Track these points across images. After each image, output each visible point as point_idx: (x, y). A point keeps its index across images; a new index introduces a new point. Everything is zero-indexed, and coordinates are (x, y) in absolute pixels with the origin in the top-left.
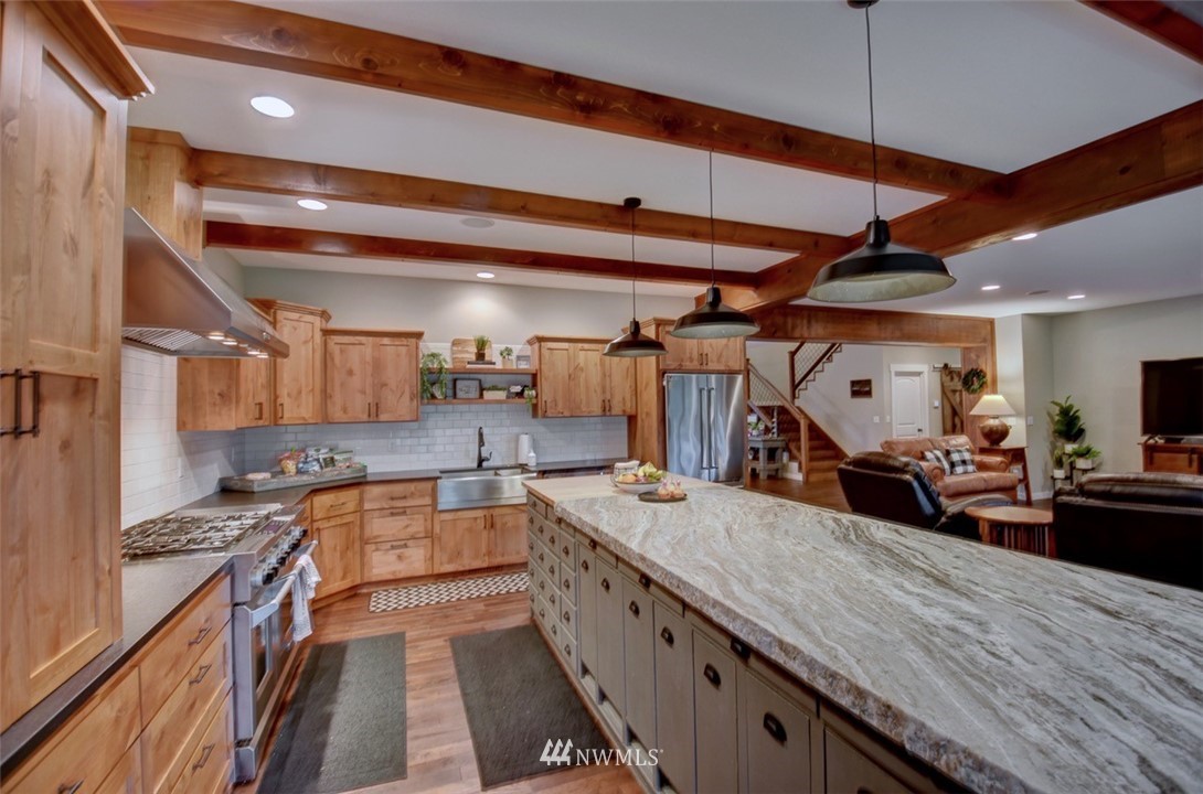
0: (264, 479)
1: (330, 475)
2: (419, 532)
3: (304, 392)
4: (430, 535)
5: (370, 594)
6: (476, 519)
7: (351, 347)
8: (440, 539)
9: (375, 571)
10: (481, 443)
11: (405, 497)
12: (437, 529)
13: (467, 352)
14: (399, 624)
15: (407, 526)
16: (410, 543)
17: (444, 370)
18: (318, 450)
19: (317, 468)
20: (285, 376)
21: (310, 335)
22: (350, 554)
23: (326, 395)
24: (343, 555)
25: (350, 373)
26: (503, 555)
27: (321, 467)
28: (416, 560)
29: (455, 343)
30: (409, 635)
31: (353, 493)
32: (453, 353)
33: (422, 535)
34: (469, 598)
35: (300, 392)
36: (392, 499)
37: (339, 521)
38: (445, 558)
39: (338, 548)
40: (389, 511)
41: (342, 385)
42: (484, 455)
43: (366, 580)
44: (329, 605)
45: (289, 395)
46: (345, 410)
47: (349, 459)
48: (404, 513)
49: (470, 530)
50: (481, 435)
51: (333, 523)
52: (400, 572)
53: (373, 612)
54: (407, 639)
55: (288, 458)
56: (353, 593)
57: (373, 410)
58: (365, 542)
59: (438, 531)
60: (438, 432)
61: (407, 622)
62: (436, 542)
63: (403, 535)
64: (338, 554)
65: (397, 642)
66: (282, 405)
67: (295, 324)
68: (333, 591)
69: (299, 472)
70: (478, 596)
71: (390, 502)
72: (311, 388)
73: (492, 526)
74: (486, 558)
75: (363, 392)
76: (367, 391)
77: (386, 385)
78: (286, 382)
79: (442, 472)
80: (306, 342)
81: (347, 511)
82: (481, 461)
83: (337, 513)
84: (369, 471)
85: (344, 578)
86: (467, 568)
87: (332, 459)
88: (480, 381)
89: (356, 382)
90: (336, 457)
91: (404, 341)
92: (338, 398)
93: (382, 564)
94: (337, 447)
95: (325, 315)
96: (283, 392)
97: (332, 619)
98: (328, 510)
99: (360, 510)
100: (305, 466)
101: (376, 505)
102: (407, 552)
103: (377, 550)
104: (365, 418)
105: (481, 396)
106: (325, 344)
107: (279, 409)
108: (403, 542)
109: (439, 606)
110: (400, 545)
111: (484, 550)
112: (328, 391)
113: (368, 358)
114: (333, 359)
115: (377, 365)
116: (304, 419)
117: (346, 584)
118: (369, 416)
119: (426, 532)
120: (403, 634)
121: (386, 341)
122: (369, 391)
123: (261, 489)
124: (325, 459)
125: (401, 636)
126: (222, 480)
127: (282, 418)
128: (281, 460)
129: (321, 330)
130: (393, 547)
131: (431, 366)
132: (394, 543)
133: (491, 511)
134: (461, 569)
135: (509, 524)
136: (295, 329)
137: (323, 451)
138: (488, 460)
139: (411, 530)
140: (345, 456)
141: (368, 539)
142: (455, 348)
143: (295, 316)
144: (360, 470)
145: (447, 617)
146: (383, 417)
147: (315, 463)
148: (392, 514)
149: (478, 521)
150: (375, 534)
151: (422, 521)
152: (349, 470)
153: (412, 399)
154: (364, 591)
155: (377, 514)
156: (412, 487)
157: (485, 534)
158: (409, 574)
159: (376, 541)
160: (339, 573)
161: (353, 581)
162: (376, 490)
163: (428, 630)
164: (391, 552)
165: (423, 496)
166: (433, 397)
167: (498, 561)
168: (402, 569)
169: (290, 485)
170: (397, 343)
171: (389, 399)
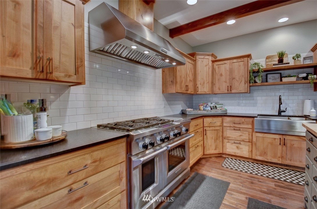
0: (190, 111)
1: (213, 112)
2: (246, 139)
3: (205, 83)
4: (251, 141)
5: (225, 158)
6: (275, 139)
7: (221, 65)
8: (256, 144)
9: (228, 150)
10: (281, 103)
11: (240, 124)
12: (254, 139)
13: (274, 61)
14: (230, 177)
15: (241, 136)
16: (242, 143)
17: (260, 70)
18: (212, 103)
19: (210, 109)
20: (199, 77)
21: (208, 63)
22: (218, 141)
23: (213, 84)
24: (215, 141)
25: (221, 75)
26: (291, 161)
27: (211, 109)
28: (244, 151)
29: (268, 58)
30: (231, 186)
31: (220, 119)
32: (266, 62)
33: (248, 141)
34: (267, 177)
35: (204, 83)
36: (234, 123)
37: (214, 128)
38: (258, 153)
39: (213, 138)
40: (234, 128)
41: (219, 80)
42: (282, 109)
43: (224, 152)
44: (210, 157)
45: (200, 84)
46: (219, 89)
47: (222, 107)
48: (239, 130)
49: (272, 144)
50: (280, 99)
51: (211, 129)
52: (237, 153)
53: (223, 166)
54: (230, 187)
55: (202, 105)
56: (220, 155)
57: (229, 88)
58: (223, 138)
59: (255, 141)
60: (259, 98)
61: (233, 178)
62: (253, 145)
63: (239, 139)
64: (213, 140)
65: (224, 186)
66: (198, 87)
67: (202, 60)
68: (211, 153)
69: (204, 110)
70: (273, 178)
71: (234, 124)
72: (208, 81)
73: (284, 145)
74: (280, 159)
75: (226, 82)
76: (227, 82)
77: (234, 78)
78: (199, 79)
79: (258, 115)
80: (206, 66)
81: (217, 125)
82: (280, 112)
83: (213, 125)
84: (228, 112)
85: (215, 149)
86: (270, 161)
87: (216, 106)
88: (281, 74)
89: (223, 78)
90: (217, 106)
91: (242, 60)
92: (217, 85)
93: (230, 148)
94: (218, 103)
95: (213, 55)
96: (198, 83)
97: (208, 164)
98: (210, 124)
99: (222, 126)
100: (206, 108)
101: (228, 125)
102: (241, 146)
103: (228, 142)
104: (226, 92)
105: (281, 80)
106: (213, 66)
107: (197, 88)
108: (239, 142)
109: (251, 175)
110: (238, 143)
111: (279, 155)
112: (214, 82)
113: (228, 69)
114: (215, 71)
115: (231, 71)
116: (205, 92)
117: (217, 152)
118: (228, 91)
119: (249, 139)
120: (229, 183)
121: (235, 61)
122: (228, 81)
123: (189, 114)
124: (213, 106)
125: (228, 184)
126: (182, 110)
127: (198, 91)
128: (199, 106)
129: (212, 61)
130: (235, 143)
131: (254, 69)
132: (235, 141)
133: (284, 137)
134: (266, 160)
135: (295, 146)
136: (203, 61)
137: (213, 104)
138: (284, 112)
139: (243, 138)
140: (220, 106)
141: (225, 137)
142: (267, 60)
143: (202, 57)
144: (224, 111)
145: (252, 183)
146: (233, 91)
147: (209, 107)
148: (234, 129)
149: (276, 140)
150: (228, 136)
151: (247, 135)
152: (220, 111)
153: (245, 83)
154: (224, 156)
155: (228, 128)
156: (243, 119)
157: (280, 147)
158: (241, 155)
159: (228, 138)
160: (214, 147)
161: (219, 151)
162: (228, 119)
163: (241, 187)
164: (234, 144)
165: (248, 124)
166: (255, 82)
167: (288, 162)
168: (238, 153)
169: (199, 113)
170: (239, 61)
171: (236, 84)
